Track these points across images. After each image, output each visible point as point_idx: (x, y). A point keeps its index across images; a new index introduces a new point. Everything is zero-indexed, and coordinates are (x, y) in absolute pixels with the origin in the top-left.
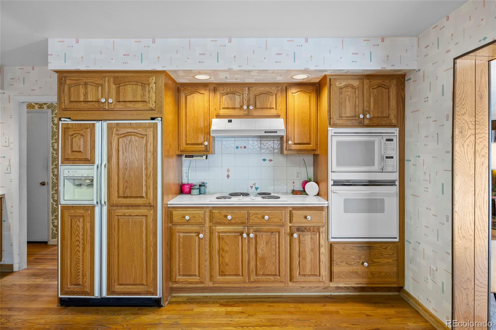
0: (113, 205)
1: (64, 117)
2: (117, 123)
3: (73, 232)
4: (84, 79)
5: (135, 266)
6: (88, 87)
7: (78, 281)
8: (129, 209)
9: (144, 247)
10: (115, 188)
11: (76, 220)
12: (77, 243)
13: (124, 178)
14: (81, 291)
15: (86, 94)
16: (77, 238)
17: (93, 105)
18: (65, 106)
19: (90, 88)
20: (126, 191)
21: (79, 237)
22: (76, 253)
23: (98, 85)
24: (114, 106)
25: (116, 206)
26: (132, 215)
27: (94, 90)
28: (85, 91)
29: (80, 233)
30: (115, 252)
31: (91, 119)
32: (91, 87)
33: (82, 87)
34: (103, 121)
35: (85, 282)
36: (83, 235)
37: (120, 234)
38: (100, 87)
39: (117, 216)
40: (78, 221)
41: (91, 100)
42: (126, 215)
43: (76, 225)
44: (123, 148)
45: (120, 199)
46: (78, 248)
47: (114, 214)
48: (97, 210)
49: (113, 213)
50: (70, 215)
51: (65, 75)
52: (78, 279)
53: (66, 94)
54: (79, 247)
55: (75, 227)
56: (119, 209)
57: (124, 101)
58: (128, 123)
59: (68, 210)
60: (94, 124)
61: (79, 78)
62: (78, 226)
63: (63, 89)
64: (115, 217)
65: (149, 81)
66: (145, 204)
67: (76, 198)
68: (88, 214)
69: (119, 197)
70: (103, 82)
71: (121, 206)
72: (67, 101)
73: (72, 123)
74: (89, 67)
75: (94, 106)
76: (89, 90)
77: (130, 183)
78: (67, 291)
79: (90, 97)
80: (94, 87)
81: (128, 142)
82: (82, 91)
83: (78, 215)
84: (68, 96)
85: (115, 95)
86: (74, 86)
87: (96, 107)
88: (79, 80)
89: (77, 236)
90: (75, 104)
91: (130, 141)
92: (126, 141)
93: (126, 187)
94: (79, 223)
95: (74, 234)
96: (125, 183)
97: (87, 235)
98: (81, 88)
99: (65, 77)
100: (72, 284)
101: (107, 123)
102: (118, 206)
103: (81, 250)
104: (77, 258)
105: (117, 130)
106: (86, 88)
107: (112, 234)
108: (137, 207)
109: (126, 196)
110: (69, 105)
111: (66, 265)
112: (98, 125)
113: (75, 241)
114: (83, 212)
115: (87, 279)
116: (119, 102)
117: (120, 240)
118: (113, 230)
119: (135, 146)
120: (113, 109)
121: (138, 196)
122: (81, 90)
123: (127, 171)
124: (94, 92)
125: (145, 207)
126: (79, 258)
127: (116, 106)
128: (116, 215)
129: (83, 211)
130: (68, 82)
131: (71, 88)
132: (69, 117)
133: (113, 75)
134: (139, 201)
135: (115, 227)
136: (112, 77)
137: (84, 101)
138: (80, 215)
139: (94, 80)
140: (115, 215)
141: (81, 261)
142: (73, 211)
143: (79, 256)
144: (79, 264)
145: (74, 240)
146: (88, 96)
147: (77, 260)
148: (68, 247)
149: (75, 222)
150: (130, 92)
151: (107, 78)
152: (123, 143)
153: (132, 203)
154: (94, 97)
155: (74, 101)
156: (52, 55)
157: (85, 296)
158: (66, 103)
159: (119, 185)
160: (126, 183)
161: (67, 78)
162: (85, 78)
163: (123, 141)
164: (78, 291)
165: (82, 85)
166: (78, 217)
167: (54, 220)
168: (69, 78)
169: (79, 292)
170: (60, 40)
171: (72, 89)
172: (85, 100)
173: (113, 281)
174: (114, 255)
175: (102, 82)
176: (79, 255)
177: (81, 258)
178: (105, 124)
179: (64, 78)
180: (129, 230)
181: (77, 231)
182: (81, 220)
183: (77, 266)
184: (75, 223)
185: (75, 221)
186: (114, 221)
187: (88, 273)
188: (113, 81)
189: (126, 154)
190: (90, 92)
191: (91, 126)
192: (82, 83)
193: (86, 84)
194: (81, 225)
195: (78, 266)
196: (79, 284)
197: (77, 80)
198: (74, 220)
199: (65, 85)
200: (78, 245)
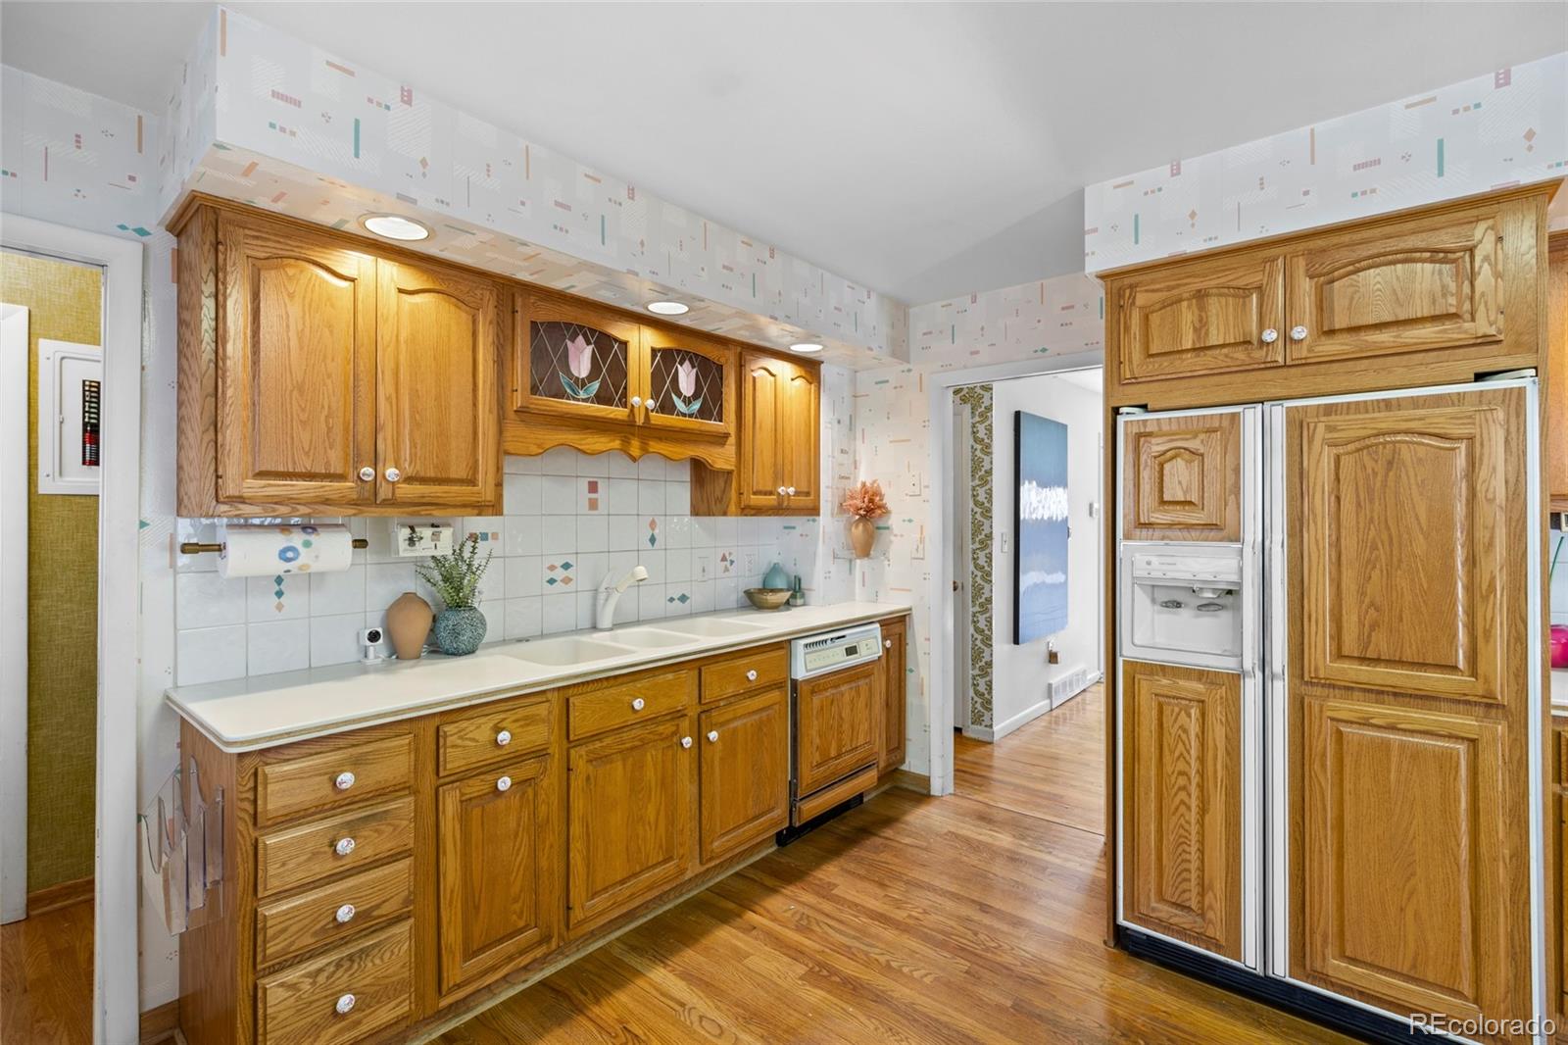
0: (1316, 681)
1: (1127, 404)
2: (1325, 405)
3: (1165, 744)
4: (1196, 280)
5: (1416, 914)
6: (1210, 301)
7: (1186, 895)
8: (1383, 703)
9: (1464, 855)
10: (1324, 625)
11: (1177, 709)
12: (1182, 781)
13: (1363, 594)
14: (1197, 931)
15: (1201, 327)
16: (1181, 765)
17: (1226, 356)
18: (1132, 371)
19: (1214, 305)
20: (1373, 639)
21: (1189, 763)
22: (1177, 809)
23: (1243, 292)
24: (1309, 351)
25: (1323, 686)
26: (1399, 726)
27: (1231, 309)
28: (1200, 316)
29: (1193, 752)
30: (1326, 842)
31: (1217, 400)
32: (1220, 302)
33: (1189, 307)
34: (1267, 405)
35: (1211, 907)
36: (1202, 760)
37: (1348, 786)
38: (1254, 296)
39: (1333, 719)
40: (1183, 712)
41: (1221, 342)
42: (1372, 721)
43: (1176, 726)
44: (1357, 489)
45: (1345, 665)
46: (1182, 795)
47: (1321, 711)
48: (1251, 689)
49: (1316, 709)
50: (1158, 691)
51: (1127, 281)
52: (1184, 891)
53: (1135, 334)
54: (1189, 795)
55: (1173, 731)
56: (1338, 696)
57: (1353, 325)
58: (1378, 401)
59: (1148, 678)
60: (1234, 417)
61: (1179, 282)
62: (1185, 731)
63: (1125, 323)
64: (1323, 722)
65: (1469, 237)
66: (1465, 695)
67: (1161, 641)
68: (1218, 697)
69: (1340, 655)
70: (1266, 279)
71: (1348, 689)
72: (1137, 355)
73: (1158, 420)
74: (1216, 238)
75: (1232, 358)
76: (1214, 311)
77: (1390, 610)
78: (1146, 915)
79: (1215, 332)
80: (1230, 299)
81: (1380, 468)
82: (1188, 315)
83: (1183, 694)
84: (1140, 341)
85: (1311, 314)
86: (1161, 309)
87: (1239, 363)
88: (1179, 286)
89: (1181, 759)
90: (1165, 362)
91: (1390, 463)
92: (1369, 464)
93: (1370, 626)
94: (1188, 720)
95: (1172, 752)
96: (1367, 612)
97: (1215, 765)
98: (1184, 310)
99: (1132, 287)
100: (1161, 898)
101: (1287, 408)
102: (1334, 687)
103: (1194, 803)
104: (1182, 826)
105: (1330, 429)
106: (1202, 308)
107: (1311, 777)
108: (1420, 702)
109: (1375, 657)
110: (1145, 367)
111: (1142, 835)
112: (1251, 416)
113: (1173, 773)
114: (1200, 687)
115: (1216, 898)
116: (1331, 332)
117: (1347, 805)
118: (1317, 766)
119: (1413, 481)
120: (1303, 361)
121: (1430, 661)
122: (1184, 315)
123: (1378, 571)
124: (1231, 318)
125: (1461, 706)
126: (1187, 826)
127: (1317, 349)
128: (1329, 717)
129: (1202, 686)
130: (1141, 299)
131: (1150, 317)
132: (1143, 402)
133: (1301, 246)
134: (1433, 681)
135: (1324, 755)
136: (1303, 255)
137: (1194, 350)
138: (1190, 696)
139: (1231, 277)
140: (1324, 717)
141: (1194, 837)
142: (1165, 682)
143: (1188, 822)
144: (1189, 845)
145: (1168, 769)
146: (1208, 330)
147: (1182, 831)
148: (1150, 786)
149: (1174, 714)
150: (1379, 293)
151: (1279, 261)
152: (1359, 471)
153: (1399, 684)
154: (1232, 330)
155: (1159, 351)
156: (1095, 230)
157: (1208, 949)
158: (1134, 362)
159: (1341, 615)
160: (1372, 611)
161: (1138, 289)
162: (1198, 276)
163: (1359, 466)
164: (1184, 929)
165: (1188, 299)
166: (1183, 702)
167: (978, 678)
168: (1143, 289)
169: (1188, 932)
170: (1121, 180)
171: (1155, 319)
172: (1197, 346)
173: (1318, 938)
174: (1321, 851)
175: (1261, 277)
176: (1187, 818)
177: (1194, 829)
178: (1278, 413)
179: (1128, 292)
180: (1388, 778)
181: (1180, 744)
182: (1193, 711)
183: (1180, 850)
184: (1174, 717)
185: (1173, 711)
186: (1322, 737)
187: (1221, 883)
188: (1307, 265)
189: (1372, 511)
190: (1218, 319)
191: (1226, 423)
192: (1185, 295)
193: (1200, 296)
194: (1194, 728)
195: (1184, 851)
196: (1189, 908)
197: (1169, 289)
198: (1170, 708)
199: (1131, 309)
200: (1183, 788)
